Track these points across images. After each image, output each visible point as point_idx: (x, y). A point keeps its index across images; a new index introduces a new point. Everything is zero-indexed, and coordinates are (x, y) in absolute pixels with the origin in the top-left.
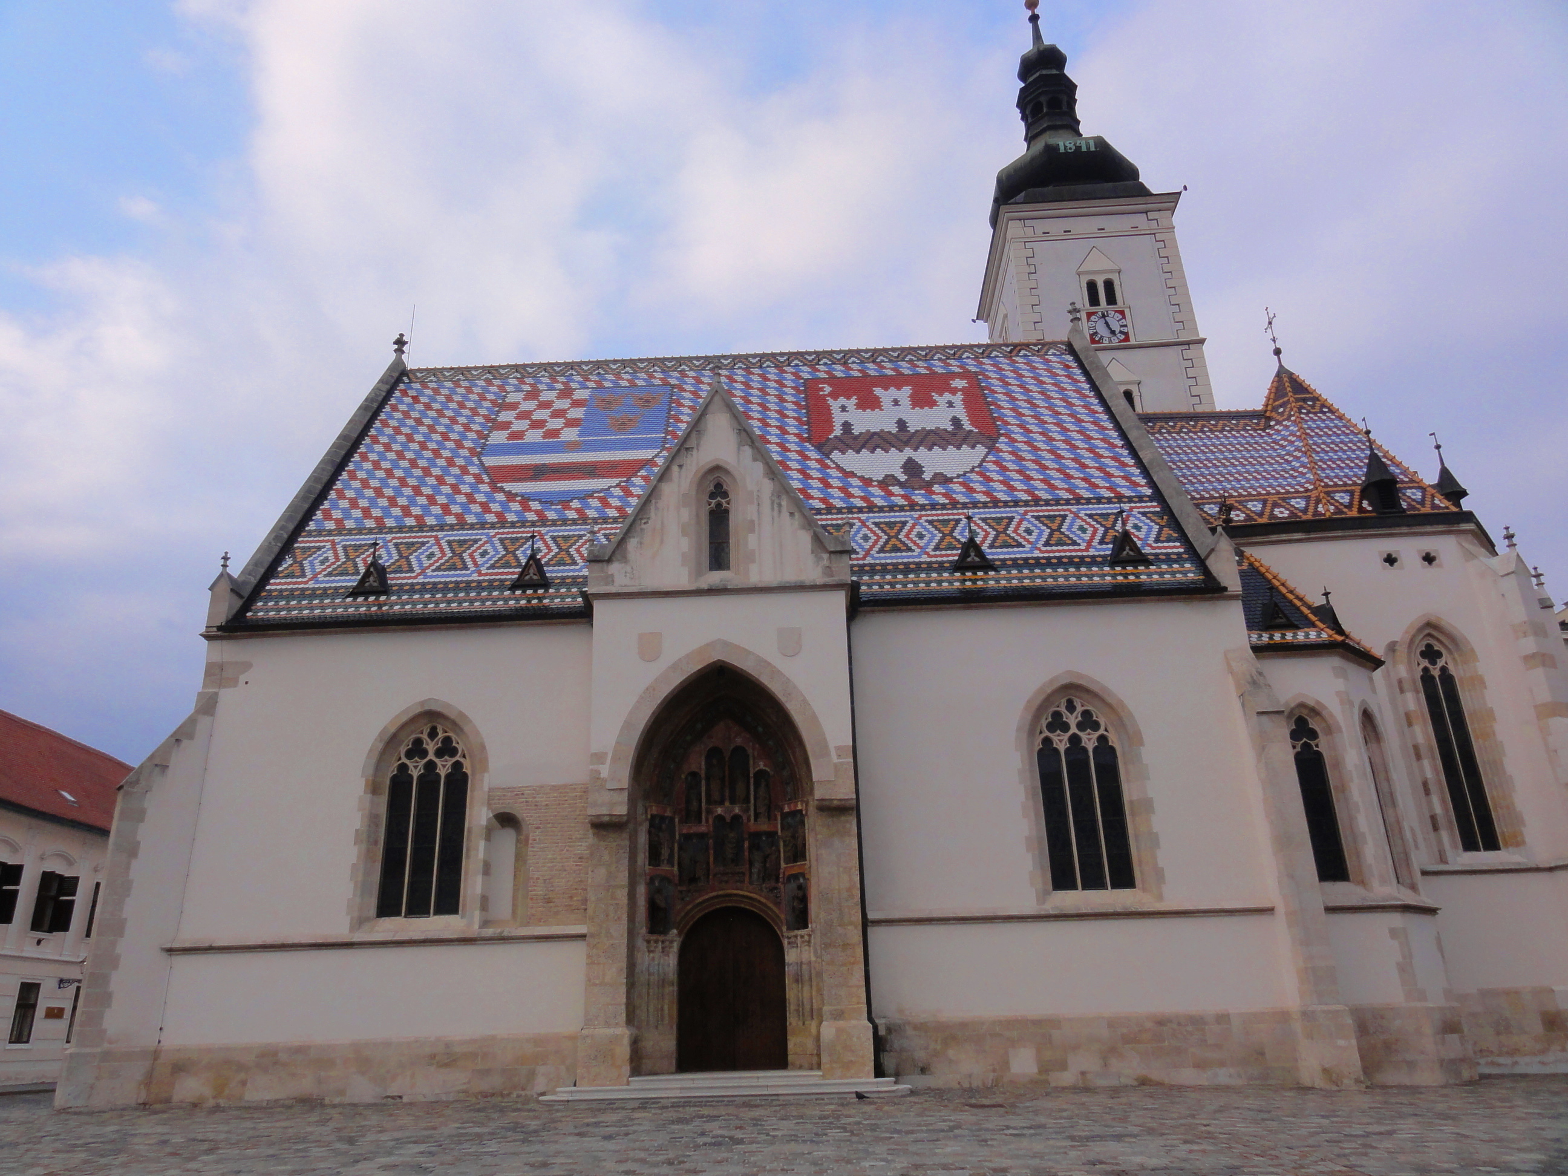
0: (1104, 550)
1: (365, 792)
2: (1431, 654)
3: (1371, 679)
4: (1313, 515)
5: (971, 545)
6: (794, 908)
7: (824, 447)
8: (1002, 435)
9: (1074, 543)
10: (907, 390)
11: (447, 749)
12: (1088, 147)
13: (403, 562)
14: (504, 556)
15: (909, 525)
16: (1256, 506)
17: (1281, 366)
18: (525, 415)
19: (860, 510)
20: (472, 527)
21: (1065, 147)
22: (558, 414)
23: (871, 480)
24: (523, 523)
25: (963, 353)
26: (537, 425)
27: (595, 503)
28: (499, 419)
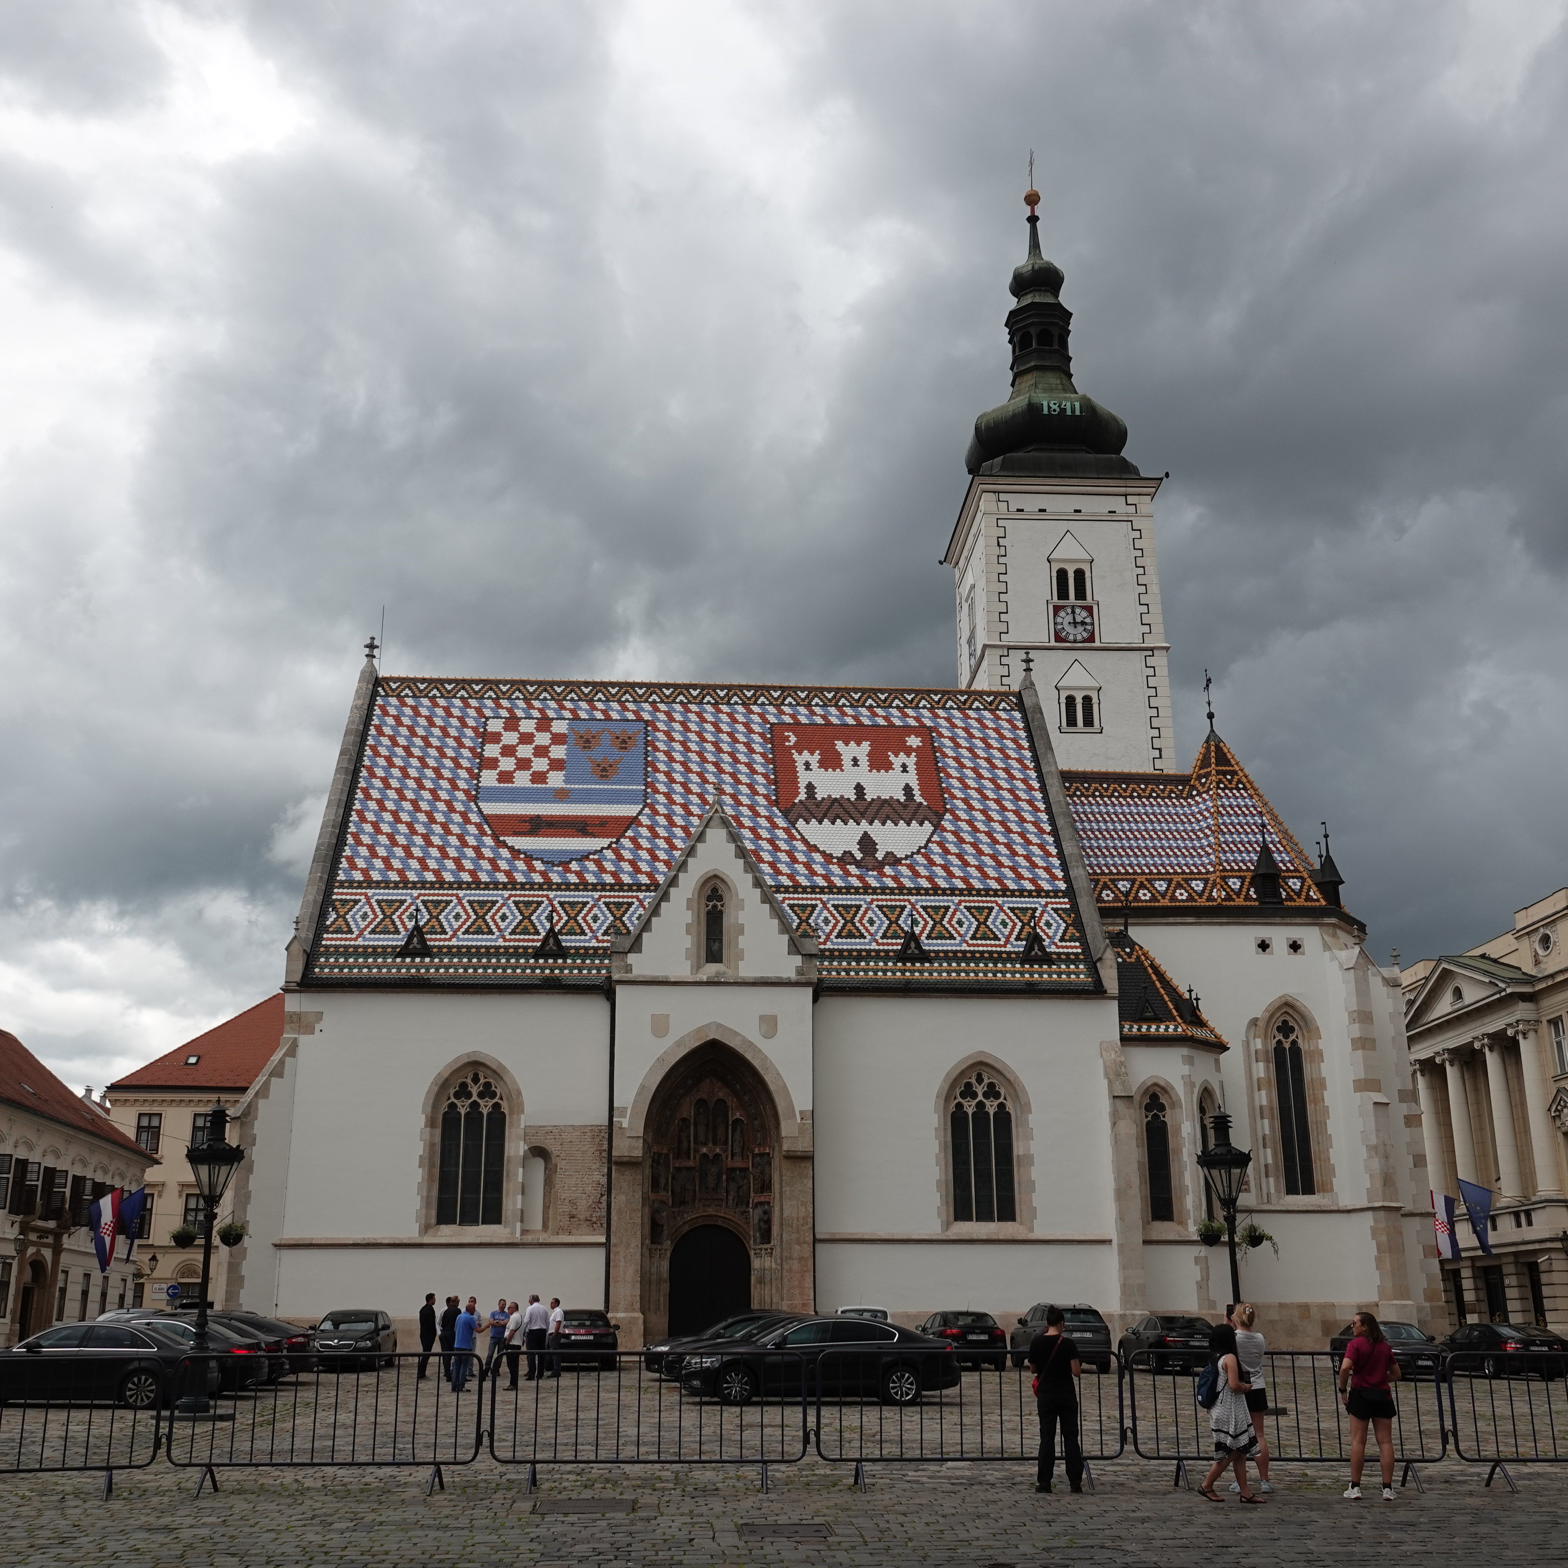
0: (1019, 946)
1: (426, 1126)
2: (1286, 1029)
3: (1217, 1062)
4: (1208, 900)
5: (911, 937)
6: (760, 1228)
7: (792, 813)
8: (947, 810)
9: (996, 938)
10: (866, 746)
11: (487, 1092)
12: (1073, 410)
13: (434, 922)
14: (521, 921)
15: (863, 909)
16: (1161, 886)
17: (1212, 731)
18: (509, 751)
19: (822, 890)
20: (487, 886)
21: (1049, 407)
22: (541, 752)
23: (831, 855)
24: (532, 886)
25: (920, 701)
26: (524, 764)
27: (591, 866)
28: (486, 754)
